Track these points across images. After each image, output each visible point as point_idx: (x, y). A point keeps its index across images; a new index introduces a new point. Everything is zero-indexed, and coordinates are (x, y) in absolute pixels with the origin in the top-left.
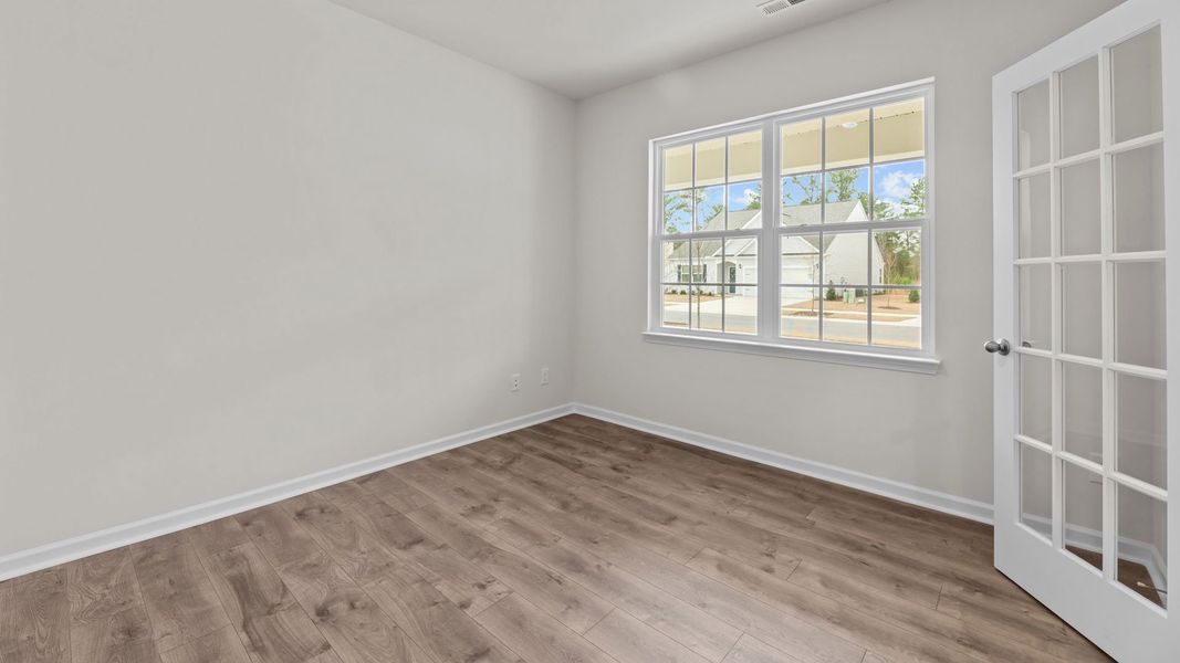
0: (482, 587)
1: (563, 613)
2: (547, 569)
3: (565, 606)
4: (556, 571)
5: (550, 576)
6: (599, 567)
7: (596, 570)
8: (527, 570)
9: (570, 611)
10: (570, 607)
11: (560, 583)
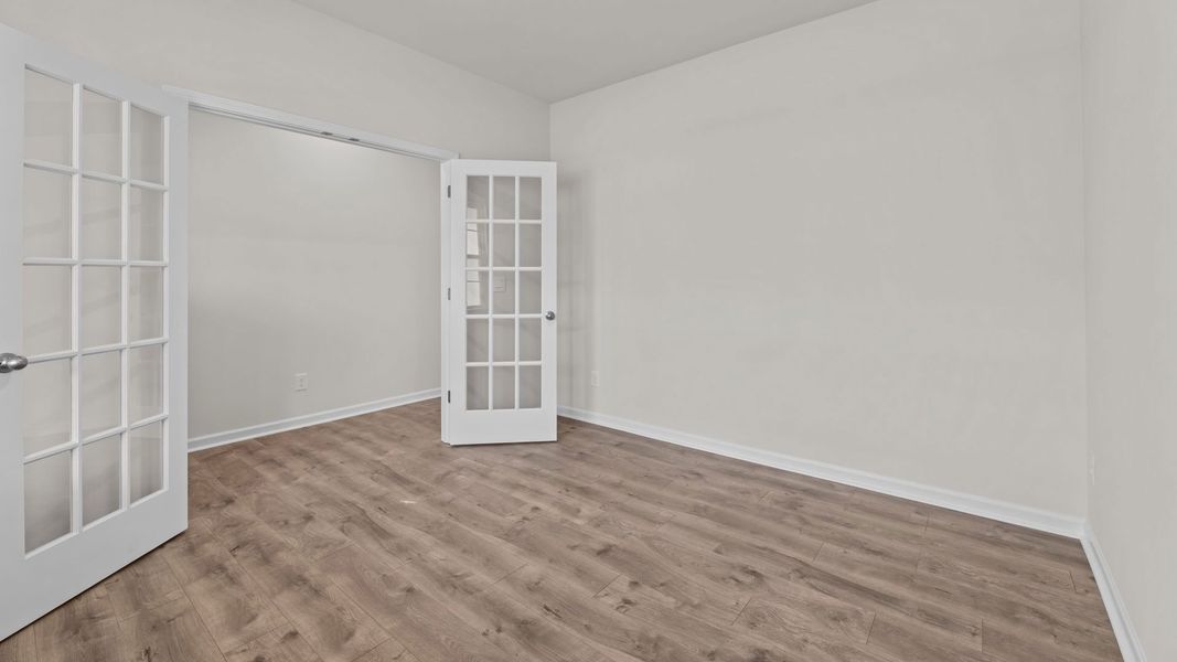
0: (627, 602)
1: (542, 579)
2: (561, 624)
3: (540, 585)
4: (551, 623)
5: (558, 617)
6: (499, 630)
7: (504, 625)
8: (585, 622)
9: (536, 581)
10: (537, 584)
11: (546, 607)
